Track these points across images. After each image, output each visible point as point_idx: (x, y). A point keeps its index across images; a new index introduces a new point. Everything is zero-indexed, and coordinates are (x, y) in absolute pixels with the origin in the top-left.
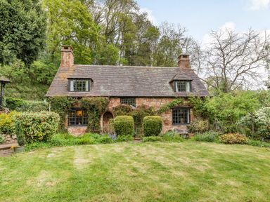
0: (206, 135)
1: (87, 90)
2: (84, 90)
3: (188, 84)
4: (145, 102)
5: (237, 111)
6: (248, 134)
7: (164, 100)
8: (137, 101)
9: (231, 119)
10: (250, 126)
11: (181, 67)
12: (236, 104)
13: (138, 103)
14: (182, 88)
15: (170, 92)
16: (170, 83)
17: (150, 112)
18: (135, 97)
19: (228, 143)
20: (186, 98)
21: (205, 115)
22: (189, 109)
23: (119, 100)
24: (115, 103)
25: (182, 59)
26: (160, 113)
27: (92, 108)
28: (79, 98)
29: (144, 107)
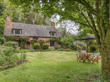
0: (61, 49)
1: (20, 34)
2: (19, 33)
3: (55, 33)
4: (42, 39)
5: (69, 42)
6: (71, 49)
7: (48, 38)
8: (39, 38)
9: (67, 45)
10: (72, 47)
11: (52, 26)
12: (69, 40)
13: (39, 39)
14: (53, 35)
15: (50, 36)
16: (49, 32)
17: (43, 42)
18: (38, 37)
19: (66, 51)
20: (55, 38)
21: (60, 43)
22: (55, 41)
23: (32, 38)
24: (31, 39)
25: (53, 24)
26: (46, 42)
27: (23, 40)
28: (18, 37)
29: (41, 40)
